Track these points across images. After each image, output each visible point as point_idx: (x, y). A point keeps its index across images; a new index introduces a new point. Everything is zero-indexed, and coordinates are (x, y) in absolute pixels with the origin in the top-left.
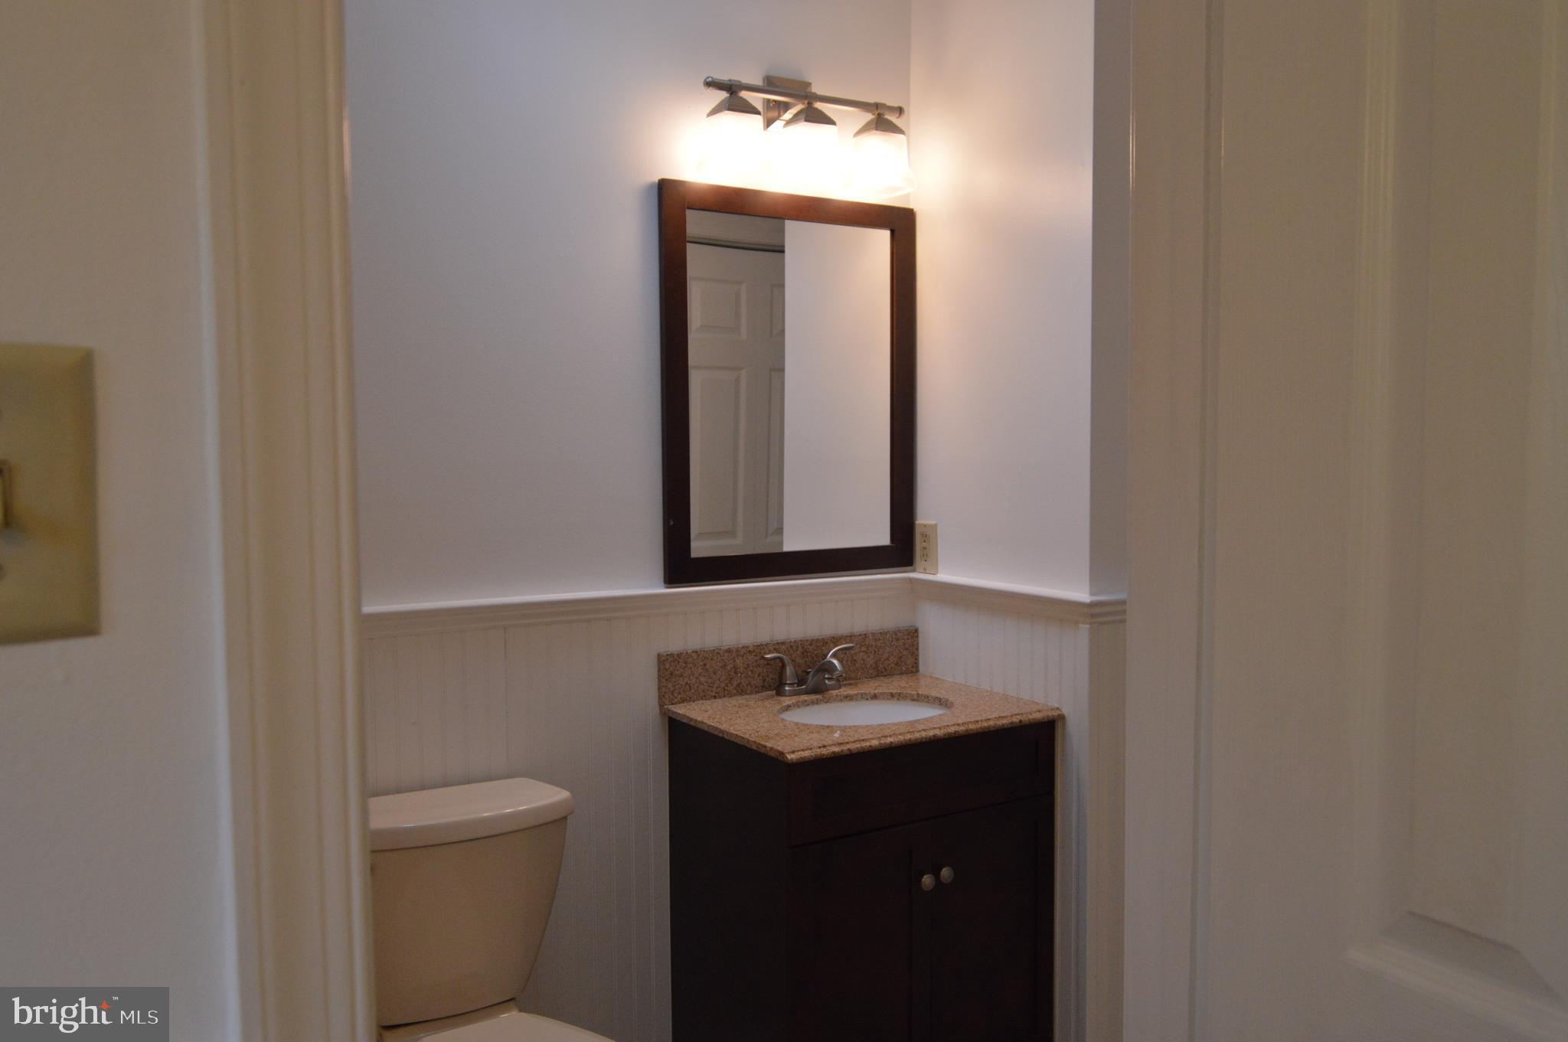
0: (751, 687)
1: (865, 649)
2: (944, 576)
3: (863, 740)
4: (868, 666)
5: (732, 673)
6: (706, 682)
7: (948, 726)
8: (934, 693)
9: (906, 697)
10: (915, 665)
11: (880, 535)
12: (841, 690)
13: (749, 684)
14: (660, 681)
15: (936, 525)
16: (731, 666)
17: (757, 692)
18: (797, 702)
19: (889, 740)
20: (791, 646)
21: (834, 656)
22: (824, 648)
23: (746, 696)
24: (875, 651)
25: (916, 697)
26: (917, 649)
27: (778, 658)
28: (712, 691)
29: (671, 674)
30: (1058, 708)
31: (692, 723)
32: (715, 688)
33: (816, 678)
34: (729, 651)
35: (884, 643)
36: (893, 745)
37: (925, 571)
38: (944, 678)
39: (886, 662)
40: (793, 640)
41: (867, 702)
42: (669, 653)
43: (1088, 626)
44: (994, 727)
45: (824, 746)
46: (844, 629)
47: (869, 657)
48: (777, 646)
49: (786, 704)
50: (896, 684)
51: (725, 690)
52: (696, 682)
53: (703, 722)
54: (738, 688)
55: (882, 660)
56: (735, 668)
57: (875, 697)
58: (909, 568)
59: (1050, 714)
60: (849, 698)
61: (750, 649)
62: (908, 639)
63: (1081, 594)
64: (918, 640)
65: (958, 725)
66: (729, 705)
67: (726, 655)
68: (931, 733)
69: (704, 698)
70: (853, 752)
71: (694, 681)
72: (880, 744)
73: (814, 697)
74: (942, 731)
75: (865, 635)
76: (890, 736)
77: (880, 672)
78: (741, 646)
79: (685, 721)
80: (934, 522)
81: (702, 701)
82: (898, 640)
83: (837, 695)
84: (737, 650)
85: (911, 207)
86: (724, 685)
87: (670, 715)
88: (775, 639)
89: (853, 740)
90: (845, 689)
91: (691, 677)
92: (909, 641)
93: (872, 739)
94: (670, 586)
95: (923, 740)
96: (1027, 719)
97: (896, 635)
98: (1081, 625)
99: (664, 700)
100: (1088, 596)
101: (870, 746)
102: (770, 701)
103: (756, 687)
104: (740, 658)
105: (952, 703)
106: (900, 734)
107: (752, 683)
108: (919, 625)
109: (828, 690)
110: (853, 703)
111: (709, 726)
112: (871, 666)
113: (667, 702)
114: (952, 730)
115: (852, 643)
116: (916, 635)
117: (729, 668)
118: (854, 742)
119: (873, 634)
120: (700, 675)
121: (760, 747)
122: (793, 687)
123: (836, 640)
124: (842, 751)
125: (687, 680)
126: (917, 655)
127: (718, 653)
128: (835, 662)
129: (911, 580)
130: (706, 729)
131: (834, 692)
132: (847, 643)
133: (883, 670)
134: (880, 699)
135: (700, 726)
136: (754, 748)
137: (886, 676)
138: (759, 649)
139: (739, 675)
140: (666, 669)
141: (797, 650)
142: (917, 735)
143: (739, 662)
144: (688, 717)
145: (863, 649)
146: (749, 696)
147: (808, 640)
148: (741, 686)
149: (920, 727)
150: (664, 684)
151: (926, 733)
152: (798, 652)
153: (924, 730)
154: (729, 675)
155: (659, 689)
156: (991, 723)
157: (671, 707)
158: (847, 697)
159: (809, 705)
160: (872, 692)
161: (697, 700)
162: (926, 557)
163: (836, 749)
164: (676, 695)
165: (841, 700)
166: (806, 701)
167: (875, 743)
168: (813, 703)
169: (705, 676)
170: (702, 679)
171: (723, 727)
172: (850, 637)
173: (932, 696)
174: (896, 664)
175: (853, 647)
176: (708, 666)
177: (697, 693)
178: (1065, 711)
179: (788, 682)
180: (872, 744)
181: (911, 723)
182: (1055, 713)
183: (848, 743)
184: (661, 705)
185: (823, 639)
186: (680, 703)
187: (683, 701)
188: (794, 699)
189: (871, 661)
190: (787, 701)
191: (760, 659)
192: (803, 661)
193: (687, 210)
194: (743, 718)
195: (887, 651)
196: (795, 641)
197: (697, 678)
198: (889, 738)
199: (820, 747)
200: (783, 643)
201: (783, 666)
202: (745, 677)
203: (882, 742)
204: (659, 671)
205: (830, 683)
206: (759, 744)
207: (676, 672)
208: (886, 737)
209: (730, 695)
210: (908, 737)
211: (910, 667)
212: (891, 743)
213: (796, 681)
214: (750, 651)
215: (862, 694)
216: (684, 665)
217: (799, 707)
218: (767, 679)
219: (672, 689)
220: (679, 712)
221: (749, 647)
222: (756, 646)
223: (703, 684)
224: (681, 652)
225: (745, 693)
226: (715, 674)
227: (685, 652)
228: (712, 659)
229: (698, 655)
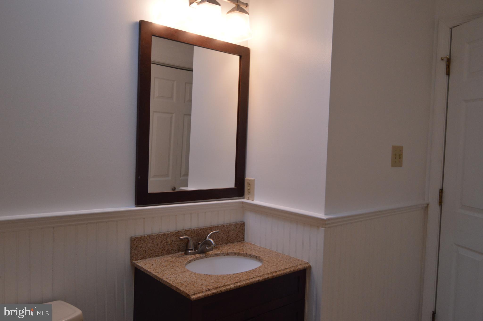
0: (174, 251)
1: (223, 232)
2: (256, 202)
3: (227, 285)
4: (224, 239)
5: (165, 245)
6: (153, 249)
7: (264, 275)
8: (253, 254)
9: (241, 254)
10: (243, 238)
11: (230, 184)
12: (213, 251)
13: (173, 249)
14: (131, 250)
15: (254, 180)
16: (165, 241)
17: (176, 253)
18: (194, 258)
19: (239, 284)
20: (192, 232)
21: (210, 237)
22: (206, 232)
23: (171, 255)
24: (227, 233)
25: (245, 255)
26: (244, 231)
27: (187, 238)
28: (156, 253)
29: (137, 246)
30: (308, 263)
31: (145, 272)
32: (157, 252)
33: (202, 247)
34: (164, 235)
35: (231, 229)
36: (241, 287)
37: (249, 199)
38: (256, 244)
39: (232, 237)
40: (193, 229)
41: (225, 256)
42: (136, 237)
43: (324, 229)
44: (283, 274)
45: (209, 290)
46: (214, 223)
47: (224, 235)
48: (186, 232)
49: (189, 260)
50: (236, 247)
51: (162, 252)
52: (148, 250)
53: (150, 272)
54: (167, 251)
55: (230, 236)
56: (167, 242)
57: (228, 254)
58: (242, 197)
59: (305, 266)
60: (217, 255)
61: (174, 233)
62: (241, 227)
63: (321, 215)
64: (244, 227)
65: (268, 274)
66: (163, 261)
67: (163, 237)
68: (257, 279)
69: (152, 256)
70: (222, 292)
71: (147, 249)
72: (235, 286)
73: (201, 255)
74: (262, 277)
75: (223, 226)
76: (239, 282)
77: (229, 241)
78: (169, 232)
79: (142, 270)
80: (253, 179)
81: (151, 258)
82: (236, 228)
83: (211, 254)
84: (168, 235)
85: (248, 47)
86: (161, 250)
87: (136, 266)
88: (185, 228)
89: (222, 285)
90: (215, 251)
91: (146, 247)
92: (241, 228)
93: (231, 284)
94: (138, 206)
95: (254, 283)
96: (296, 269)
97: (236, 225)
98: (320, 228)
99: (133, 259)
100: (324, 215)
101: (230, 288)
102: (182, 258)
103: (176, 250)
104: (169, 238)
105: (262, 259)
106: (244, 281)
107: (174, 249)
108: (245, 221)
109: (207, 252)
110: (219, 257)
111: (153, 275)
112: (225, 239)
113: (134, 259)
114: (266, 276)
115: (218, 230)
116: (244, 225)
117: (164, 242)
118: (223, 286)
119: (226, 225)
120: (150, 246)
121: (178, 289)
122: (192, 251)
123: (211, 229)
124: (217, 292)
125: (144, 249)
126: (244, 234)
127: (159, 236)
128: (212, 240)
129: (243, 203)
130: (152, 276)
131: (210, 252)
132: (216, 230)
133: (230, 241)
134: (230, 255)
135: (148, 274)
136: (175, 289)
137: (231, 243)
138: (178, 234)
139: (168, 245)
140: (135, 245)
141: (194, 233)
142: (251, 281)
143: (169, 240)
144: (144, 269)
145: (222, 232)
146: (172, 255)
147: (199, 229)
148: (169, 250)
149: (252, 276)
150: (133, 251)
151: (255, 279)
152: (195, 234)
153: (254, 278)
154: (164, 246)
155: (131, 253)
156: (282, 272)
157: (136, 262)
158: (215, 255)
159: (199, 259)
160: (227, 252)
161: (149, 257)
162: (249, 193)
163: (215, 291)
164: (138, 256)
165: (213, 256)
166: (198, 258)
167: (232, 286)
168: (201, 258)
169: (152, 247)
170: (151, 248)
171: (160, 276)
172: (217, 227)
173: (252, 255)
174: (235, 238)
175: (218, 232)
176: (154, 242)
177: (149, 254)
178: (311, 264)
179: (190, 249)
180: (231, 287)
181: (248, 273)
182: (307, 265)
183: (220, 287)
184: (131, 261)
185: (206, 228)
186: (140, 260)
187: (142, 258)
188: (192, 257)
189: (225, 237)
190: (189, 258)
191: (178, 238)
192: (197, 238)
193: (152, 36)
194: (169, 269)
195: (232, 232)
196: (194, 229)
197: (149, 248)
198: (238, 283)
199: (207, 291)
200: (188, 231)
201: (188, 241)
202: (171, 246)
203: (236, 285)
204: (131, 245)
205: (209, 248)
206: (177, 288)
207: (139, 245)
208: (237, 282)
209: (164, 255)
210: (247, 282)
211: (241, 239)
212: (240, 285)
213: (194, 248)
214: (173, 235)
215: (222, 253)
216: (143, 242)
217: (195, 260)
218: (181, 247)
219: (137, 253)
220: (139, 265)
221: (173, 233)
222: (176, 232)
223: (151, 250)
224: (142, 236)
225: (171, 253)
226: (157, 245)
227: (144, 236)
228: (156, 239)
229: (150, 237)
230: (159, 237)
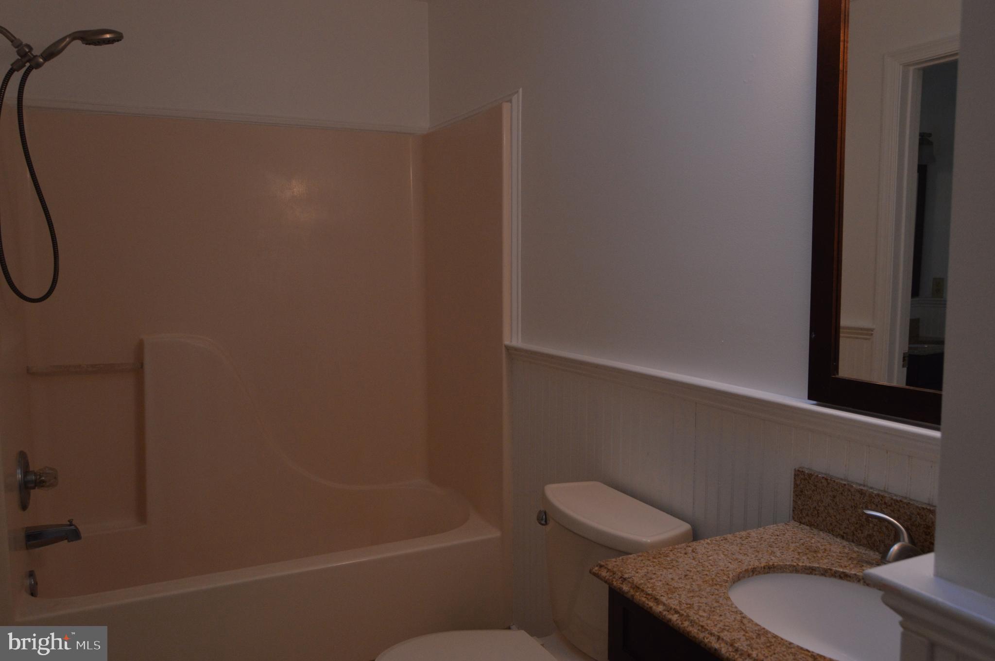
5: (863, 520)
6: (835, 516)
13: (883, 541)
28: (840, 529)
29: (801, 492)
32: (843, 527)
52: (824, 511)
61: (887, 499)
69: (832, 531)
71: (822, 509)
78: (875, 492)
84: (871, 496)
86: (853, 528)
91: (820, 504)
113: (796, 518)
120: (829, 506)
125: (815, 504)
139: (871, 525)
140: (797, 485)
148: (873, 539)
154: (860, 520)
169: (833, 509)
170: (831, 511)
176: (837, 500)
177: (825, 523)
197: (825, 507)
202: (878, 531)
204: (794, 484)
214: (885, 503)
216: (814, 487)
222: (894, 500)
223: (831, 517)
224: (812, 473)
225: (877, 549)
226: (845, 512)
227: (816, 474)
228: (842, 493)
229: (828, 484)
230: (849, 493)
